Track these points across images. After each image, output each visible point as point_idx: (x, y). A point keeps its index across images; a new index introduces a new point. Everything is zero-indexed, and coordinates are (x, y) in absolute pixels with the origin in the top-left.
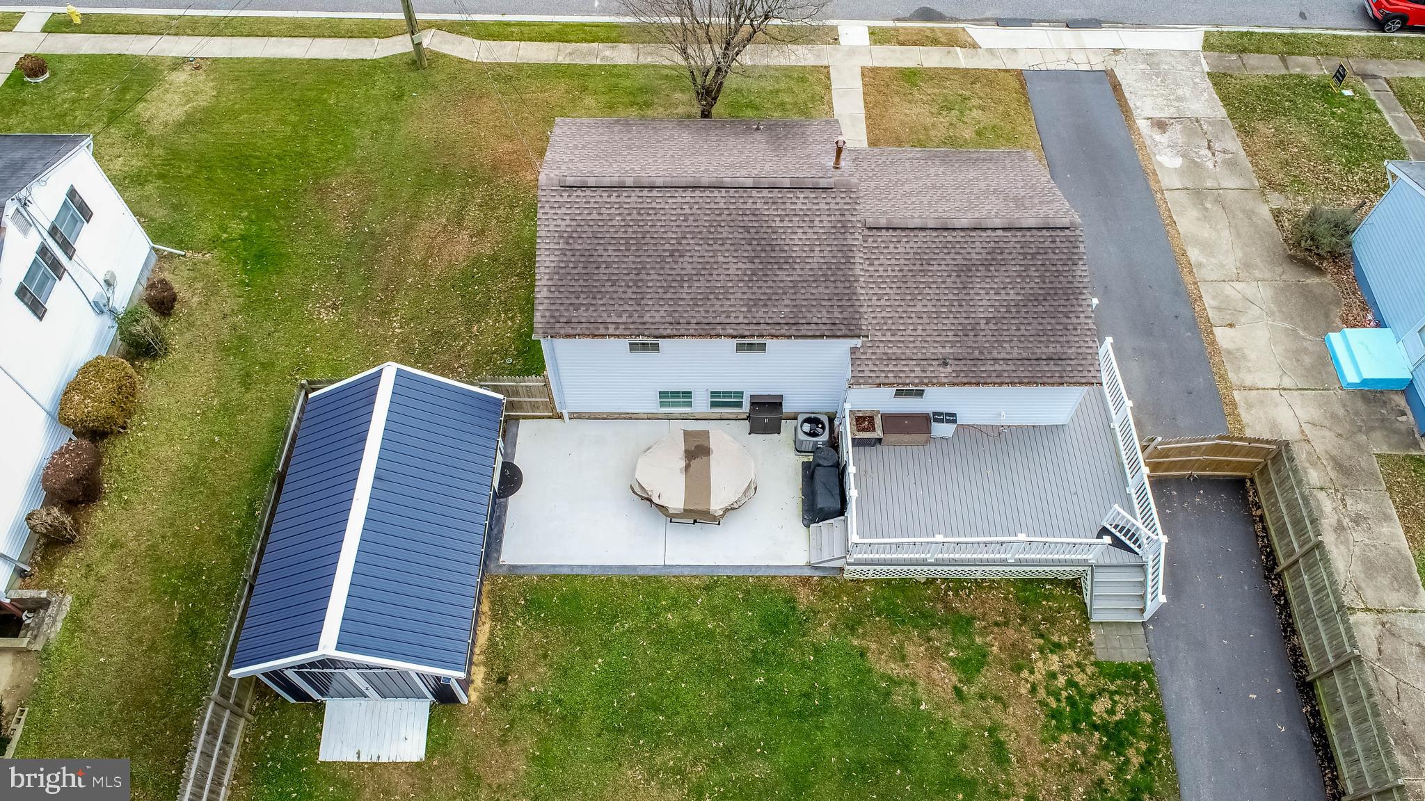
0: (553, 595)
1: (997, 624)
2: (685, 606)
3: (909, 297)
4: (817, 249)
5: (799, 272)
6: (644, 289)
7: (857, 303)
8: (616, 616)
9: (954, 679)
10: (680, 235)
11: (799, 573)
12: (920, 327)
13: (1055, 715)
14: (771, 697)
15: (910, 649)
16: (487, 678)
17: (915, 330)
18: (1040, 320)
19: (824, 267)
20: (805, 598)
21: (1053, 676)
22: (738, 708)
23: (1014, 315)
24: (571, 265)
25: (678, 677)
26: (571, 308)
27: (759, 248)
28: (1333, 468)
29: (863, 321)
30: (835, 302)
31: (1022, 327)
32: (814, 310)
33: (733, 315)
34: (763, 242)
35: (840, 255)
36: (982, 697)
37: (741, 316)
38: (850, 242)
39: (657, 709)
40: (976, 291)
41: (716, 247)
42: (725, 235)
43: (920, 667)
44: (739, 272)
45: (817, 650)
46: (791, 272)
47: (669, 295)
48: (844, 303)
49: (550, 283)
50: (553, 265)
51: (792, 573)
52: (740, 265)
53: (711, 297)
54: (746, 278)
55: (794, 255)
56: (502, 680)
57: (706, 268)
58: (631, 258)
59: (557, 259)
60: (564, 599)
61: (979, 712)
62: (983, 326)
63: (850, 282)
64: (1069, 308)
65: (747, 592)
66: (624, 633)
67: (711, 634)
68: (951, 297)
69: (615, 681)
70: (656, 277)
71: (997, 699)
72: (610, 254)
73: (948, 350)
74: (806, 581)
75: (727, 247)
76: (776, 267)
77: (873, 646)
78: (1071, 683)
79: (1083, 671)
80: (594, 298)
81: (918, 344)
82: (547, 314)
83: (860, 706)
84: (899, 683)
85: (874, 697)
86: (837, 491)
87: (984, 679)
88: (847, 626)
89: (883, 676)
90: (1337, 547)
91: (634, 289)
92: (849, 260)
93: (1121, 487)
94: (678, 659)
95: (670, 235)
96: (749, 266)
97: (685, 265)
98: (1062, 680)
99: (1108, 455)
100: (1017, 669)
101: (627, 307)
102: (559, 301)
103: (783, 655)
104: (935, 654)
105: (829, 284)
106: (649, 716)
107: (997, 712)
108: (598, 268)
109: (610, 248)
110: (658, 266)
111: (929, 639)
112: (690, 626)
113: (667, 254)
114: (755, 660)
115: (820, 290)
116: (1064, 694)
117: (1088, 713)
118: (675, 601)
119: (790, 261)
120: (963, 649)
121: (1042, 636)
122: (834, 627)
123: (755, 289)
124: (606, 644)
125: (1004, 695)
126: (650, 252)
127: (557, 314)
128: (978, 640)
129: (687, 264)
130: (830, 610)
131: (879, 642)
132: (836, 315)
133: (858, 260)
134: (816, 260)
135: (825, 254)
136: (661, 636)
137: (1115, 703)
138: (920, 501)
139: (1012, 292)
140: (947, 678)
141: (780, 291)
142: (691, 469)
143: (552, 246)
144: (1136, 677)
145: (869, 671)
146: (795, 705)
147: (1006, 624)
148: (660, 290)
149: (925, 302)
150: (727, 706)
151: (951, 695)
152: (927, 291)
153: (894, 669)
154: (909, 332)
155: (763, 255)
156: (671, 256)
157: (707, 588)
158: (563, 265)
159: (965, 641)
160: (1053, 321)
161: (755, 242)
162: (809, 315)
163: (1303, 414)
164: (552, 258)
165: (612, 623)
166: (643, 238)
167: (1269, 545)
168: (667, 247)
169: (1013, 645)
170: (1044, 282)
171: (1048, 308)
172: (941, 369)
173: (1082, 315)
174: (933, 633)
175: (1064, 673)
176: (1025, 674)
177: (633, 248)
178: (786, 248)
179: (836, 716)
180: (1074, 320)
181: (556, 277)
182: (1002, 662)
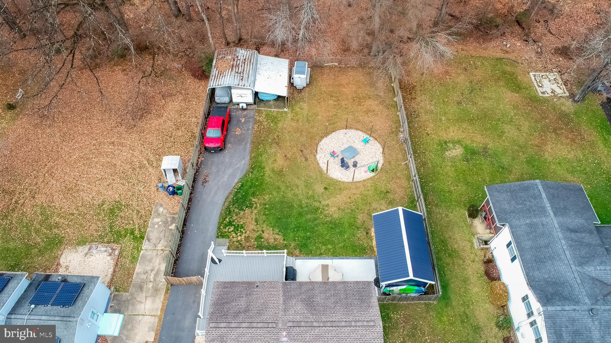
0: (359, 252)
1: (251, 247)
2: (326, 249)
3: (265, 303)
4: (293, 304)
5: (299, 298)
6: (344, 293)
7: (283, 290)
8: (343, 247)
9: (263, 234)
10: (335, 308)
11: (298, 258)
12: (263, 295)
13: (242, 227)
14: (305, 230)
15: (273, 241)
16: (371, 233)
17: (265, 295)
18: (227, 297)
19: (292, 299)
20: (297, 252)
21: (240, 235)
22: (313, 228)
23: (234, 299)
24: (367, 299)
25: (327, 234)
26: (364, 288)
27: (311, 304)
28: (143, 288)
29: (281, 285)
30: (289, 290)
31: (233, 295)
32: (295, 288)
33: (318, 286)
34: (310, 306)
35: (287, 303)
36: (258, 231)
37: (316, 286)
38: (284, 306)
39: (331, 228)
40: (244, 305)
41: (324, 304)
42: (322, 308)
43: (271, 237)
44: (317, 298)
45: (295, 240)
46: (302, 298)
47: (337, 291)
48: (286, 290)
49: (372, 294)
50: (372, 299)
51: (300, 258)
52: (317, 300)
53: (325, 291)
54: (315, 296)
55: (301, 303)
56: (367, 233)
57: (327, 298)
58: (349, 301)
59: (372, 301)
60: (356, 251)
61: (259, 228)
62: (244, 296)
63: (284, 294)
64: (217, 300)
65: (311, 253)
66: (341, 243)
67: (320, 243)
68: (252, 303)
69: (341, 233)
70: (341, 296)
71: (255, 231)
72: (356, 302)
73: (256, 289)
74: (297, 256)
75: (321, 305)
76: (306, 299)
77: (281, 241)
78: (236, 234)
79: (233, 236)
80: (358, 290)
81: (264, 291)
82: (371, 286)
83: (286, 229)
84: (276, 234)
85: (283, 231)
86: (288, 271)
87: (256, 235)
88: (287, 245)
89: (280, 235)
90: (156, 266)
91: (347, 293)
92: (284, 301)
93: (210, 275)
94: (327, 238)
95: (338, 308)
96: (314, 299)
97: (333, 299)
98: (239, 234)
99: (210, 285)
100: (248, 237)
101: (349, 288)
102: (368, 289)
103: (303, 239)
104: (267, 240)
105: (290, 295)
106: (333, 226)
107: (255, 228)
108: (359, 298)
109: (356, 304)
110: (341, 299)
111: (268, 243)
112: (325, 245)
113: (339, 302)
114: (309, 238)
115: (293, 293)
116: (239, 232)
117: (235, 228)
118: (329, 250)
119: (302, 301)
120: (260, 241)
121: (240, 244)
122: (290, 245)
123: (312, 293)
124: (345, 241)
125: (253, 231)
126: (344, 303)
127: (368, 286)
128: (256, 243)
129: (333, 300)
130: (291, 249)
131: (280, 242)
132: (289, 287)
133: (282, 301)
134: (294, 301)
135: (291, 303)
136: (332, 243)
137: (228, 230)
138: (265, 271)
139: (234, 305)
140: (265, 235)
141: (305, 293)
142: (327, 279)
143: (374, 304)
144: (221, 235)
145: (283, 236)
146: (301, 229)
147: (248, 247)
148: (340, 293)
149: (260, 302)
150: (316, 228)
151: (265, 232)
152: (259, 305)
153: (277, 236)
154: (266, 294)
155: (310, 303)
156: (337, 302)
157: (321, 254)
158: (369, 299)
159: (259, 243)
160: (223, 297)
161: (312, 306)
162: (297, 286)
163: (143, 306)
164: (373, 301)
165: (344, 245)
166: (346, 307)
167: (174, 265)
168: (339, 304)
169: (248, 242)
170: (223, 307)
171: (224, 300)
172: (258, 285)
173: (214, 298)
174: (267, 244)
175: (238, 236)
176: (247, 235)
177: (349, 304)
178: (303, 304)
179: (291, 227)
180: (217, 297)
181: (371, 296)
182: (251, 238)
